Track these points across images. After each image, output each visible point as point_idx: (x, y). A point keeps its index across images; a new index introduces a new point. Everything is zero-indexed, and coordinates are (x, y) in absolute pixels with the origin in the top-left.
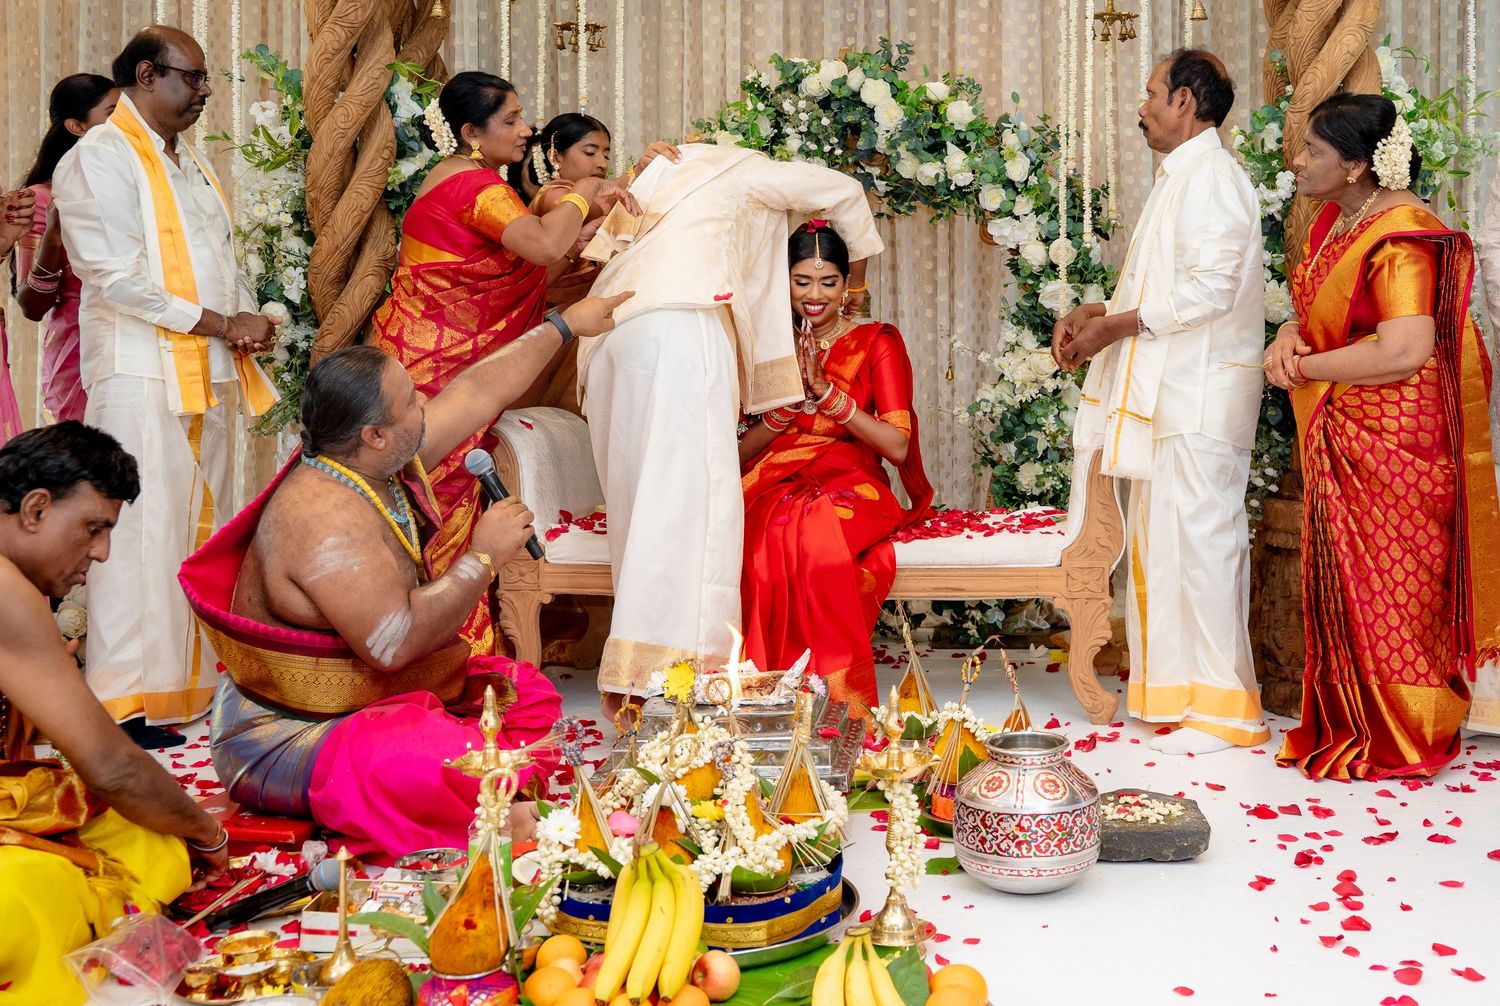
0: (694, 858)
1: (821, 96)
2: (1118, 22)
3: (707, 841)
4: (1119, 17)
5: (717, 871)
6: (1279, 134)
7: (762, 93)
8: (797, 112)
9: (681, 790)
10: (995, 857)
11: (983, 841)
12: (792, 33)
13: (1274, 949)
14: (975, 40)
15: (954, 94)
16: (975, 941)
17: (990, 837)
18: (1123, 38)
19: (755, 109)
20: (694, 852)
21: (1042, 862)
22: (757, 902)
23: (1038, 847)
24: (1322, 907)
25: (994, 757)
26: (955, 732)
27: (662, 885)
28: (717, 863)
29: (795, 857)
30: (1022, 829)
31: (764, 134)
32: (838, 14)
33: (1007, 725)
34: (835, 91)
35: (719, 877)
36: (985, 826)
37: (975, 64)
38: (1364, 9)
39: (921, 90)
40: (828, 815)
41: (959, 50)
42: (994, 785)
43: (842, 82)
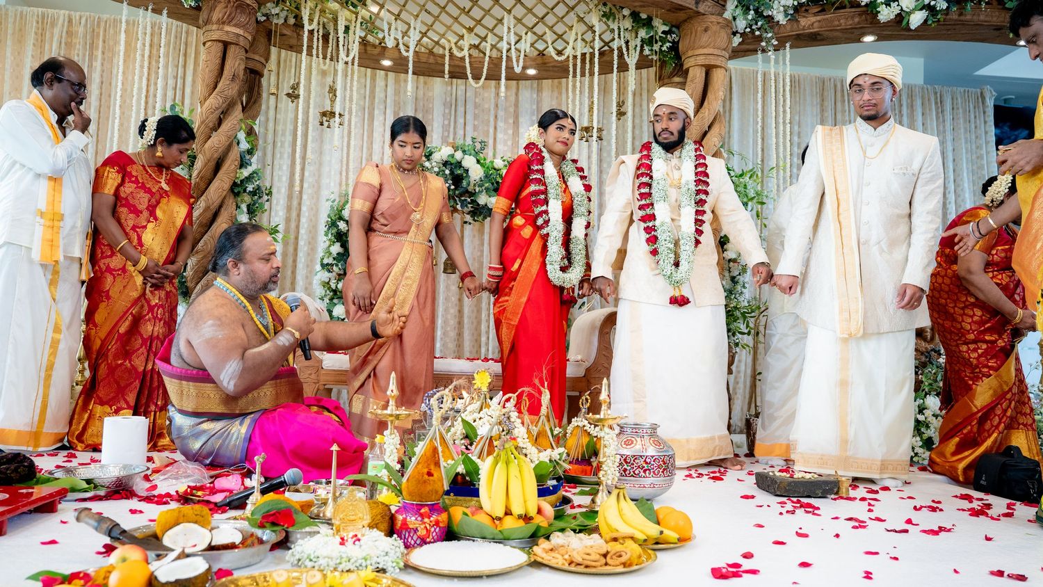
1: (443, 161)
8: (432, 167)
10: (632, 478)
14: (506, 148)
17: (629, 468)
23: (654, 472)
27: (513, 465)
30: (647, 463)
32: (441, 130)
34: (451, 159)
36: (626, 463)
38: (720, 127)
39: (492, 162)
43: (452, 156)
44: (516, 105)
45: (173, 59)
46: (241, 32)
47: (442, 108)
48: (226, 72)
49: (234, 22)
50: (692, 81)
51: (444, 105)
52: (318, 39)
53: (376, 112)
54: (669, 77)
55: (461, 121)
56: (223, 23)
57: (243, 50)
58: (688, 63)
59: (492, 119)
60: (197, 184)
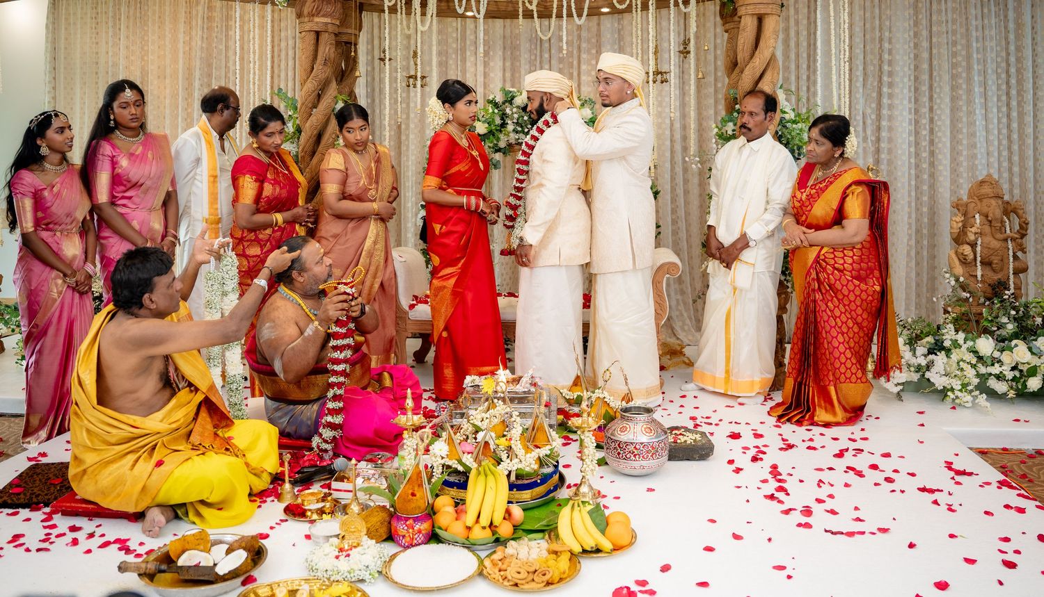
0: (499, 464)
1: (523, 106)
2: (660, 76)
3: (504, 456)
4: (661, 73)
5: (510, 469)
6: (734, 128)
7: (496, 105)
8: (512, 113)
9: (493, 435)
10: (624, 460)
11: (619, 454)
12: (507, 75)
13: (748, 501)
14: (590, 78)
15: (583, 105)
16: (618, 498)
17: (622, 452)
18: (662, 82)
19: (493, 112)
20: (499, 461)
21: (644, 463)
22: (526, 482)
23: (643, 456)
24: (765, 481)
25: (623, 417)
26: (600, 403)
27: (490, 477)
28: (508, 465)
29: (541, 462)
30: (636, 449)
31: (497, 123)
33: (623, 400)
35: (510, 472)
36: (620, 447)
37: (590, 89)
38: (773, 74)
40: (554, 444)
41: (582, 82)
42: (623, 430)
44: (599, 35)
45: (292, 22)
46: (328, 20)
47: (528, 45)
48: (319, 57)
49: (322, 13)
50: (744, 30)
51: (530, 40)
52: (401, 6)
53: (468, 53)
54: (731, 16)
55: (546, 56)
56: (313, 15)
57: (333, 35)
58: (742, 11)
59: (575, 52)
60: (303, 157)
